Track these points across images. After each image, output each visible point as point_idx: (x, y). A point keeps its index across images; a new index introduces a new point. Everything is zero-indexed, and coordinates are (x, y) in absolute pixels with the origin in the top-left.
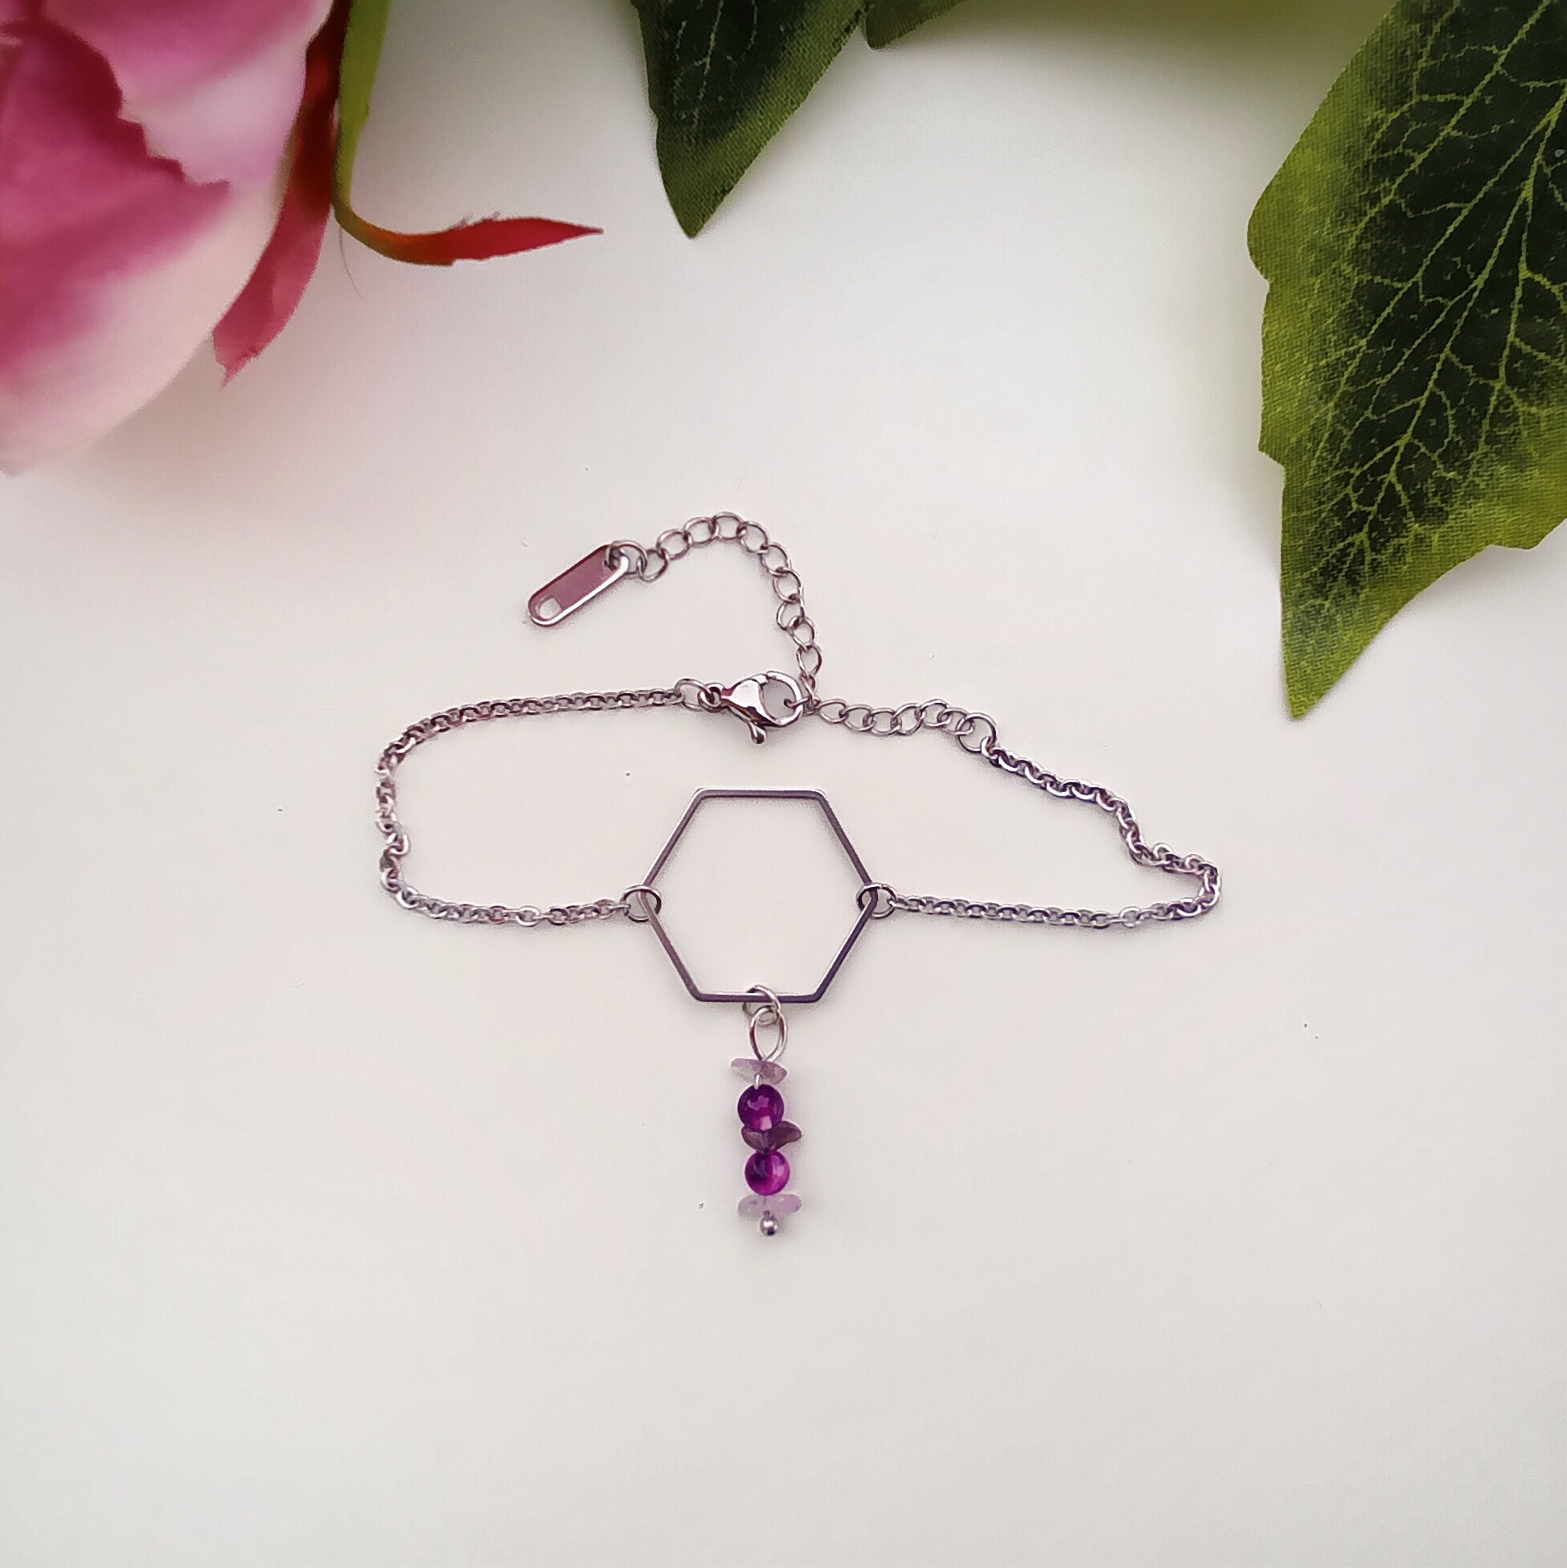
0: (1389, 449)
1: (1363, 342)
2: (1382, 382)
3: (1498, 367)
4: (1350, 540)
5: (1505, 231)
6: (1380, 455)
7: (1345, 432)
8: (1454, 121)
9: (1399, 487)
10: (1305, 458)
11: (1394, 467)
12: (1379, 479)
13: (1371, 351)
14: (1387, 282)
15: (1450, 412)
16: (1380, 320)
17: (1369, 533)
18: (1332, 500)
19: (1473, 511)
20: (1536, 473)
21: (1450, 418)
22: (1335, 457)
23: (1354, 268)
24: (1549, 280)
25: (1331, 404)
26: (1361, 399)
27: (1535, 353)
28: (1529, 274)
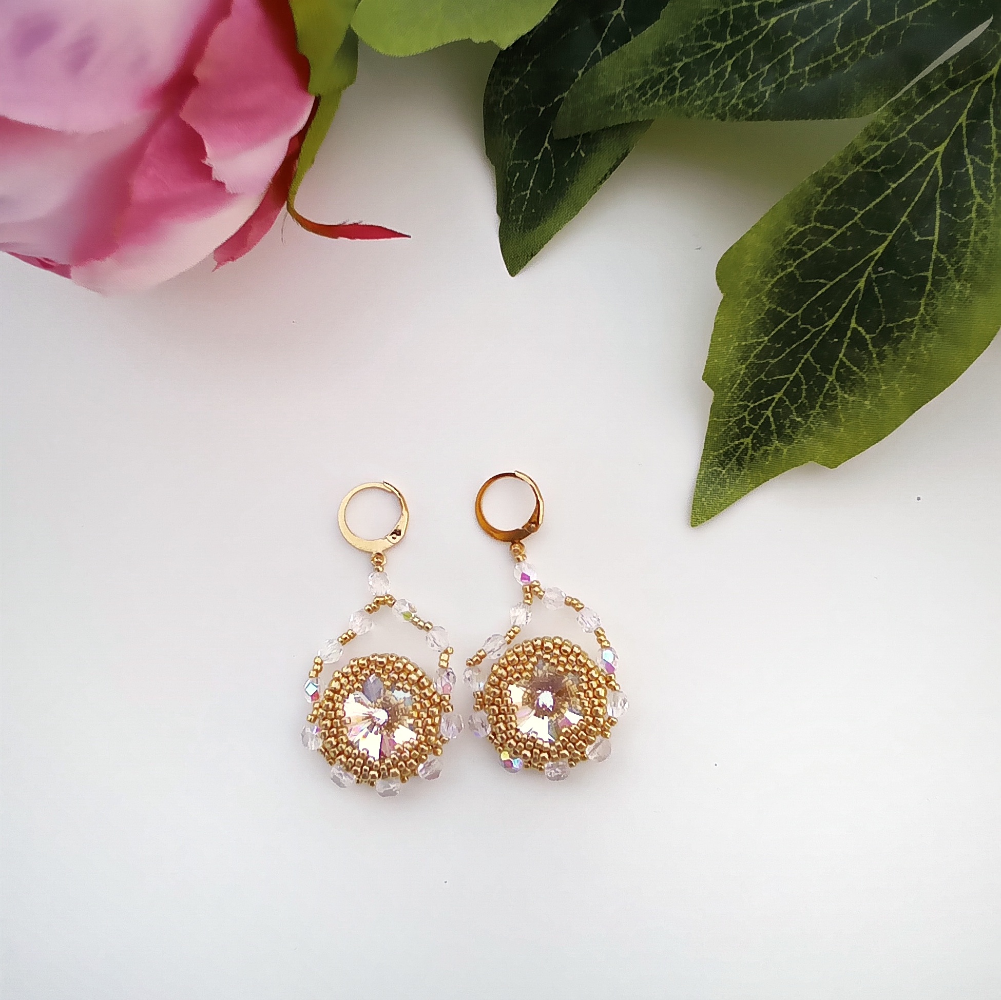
0: (770, 398)
1: (766, 338)
2: (772, 361)
3: (832, 369)
4: (742, 440)
5: (847, 301)
6: (765, 400)
7: (749, 382)
8: (830, 240)
9: (772, 419)
10: (725, 390)
11: (771, 408)
12: (762, 412)
13: (769, 344)
14: (783, 311)
15: (805, 387)
16: (776, 330)
17: (752, 440)
18: (736, 417)
19: (807, 441)
20: (842, 429)
21: (804, 390)
22: (741, 394)
23: (768, 300)
24: (865, 331)
25: (744, 366)
26: (761, 368)
27: (852, 366)
28: (856, 326)
